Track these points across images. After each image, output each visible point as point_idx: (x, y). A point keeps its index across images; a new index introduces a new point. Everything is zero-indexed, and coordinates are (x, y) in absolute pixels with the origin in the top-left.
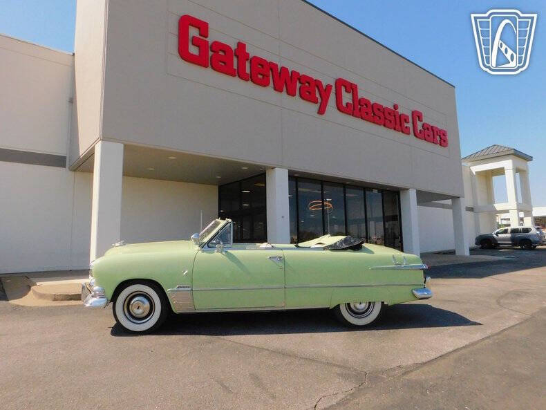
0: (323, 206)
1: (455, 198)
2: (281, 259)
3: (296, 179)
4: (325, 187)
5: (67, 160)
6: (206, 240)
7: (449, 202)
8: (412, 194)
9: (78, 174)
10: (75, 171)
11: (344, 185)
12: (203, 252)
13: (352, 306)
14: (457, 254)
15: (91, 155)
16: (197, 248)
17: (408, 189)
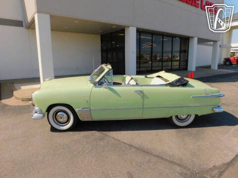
0: (152, 46)
1: (215, 42)
2: (141, 92)
3: (140, 32)
4: (153, 36)
5: (24, 23)
6: (97, 80)
7: (212, 43)
8: (196, 40)
9: (30, 30)
10: (28, 28)
11: (163, 35)
12: (96, 87)
13: (179, 117)
14: (212, 68)
15: (33, 21)
16: (92, 85)
17: (193, 37)
